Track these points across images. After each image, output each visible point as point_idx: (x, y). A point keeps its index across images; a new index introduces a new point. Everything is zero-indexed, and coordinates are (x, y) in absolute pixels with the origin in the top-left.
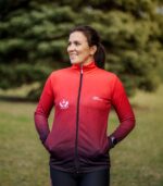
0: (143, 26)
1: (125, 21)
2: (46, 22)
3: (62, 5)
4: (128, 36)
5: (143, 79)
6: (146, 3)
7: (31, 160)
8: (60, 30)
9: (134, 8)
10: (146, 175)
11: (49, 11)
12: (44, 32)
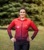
0: (40, 7)
1: (35, 6)
2: (13, 7)
3: (17, 2)
4: (36, 11)
5: (40, 22)
6: (41, 1)
7: (8, 45)
8: (17, 9)
9: (38, 3)
10: (39, 48)
11: (14, 4)
12: (12, 10)
